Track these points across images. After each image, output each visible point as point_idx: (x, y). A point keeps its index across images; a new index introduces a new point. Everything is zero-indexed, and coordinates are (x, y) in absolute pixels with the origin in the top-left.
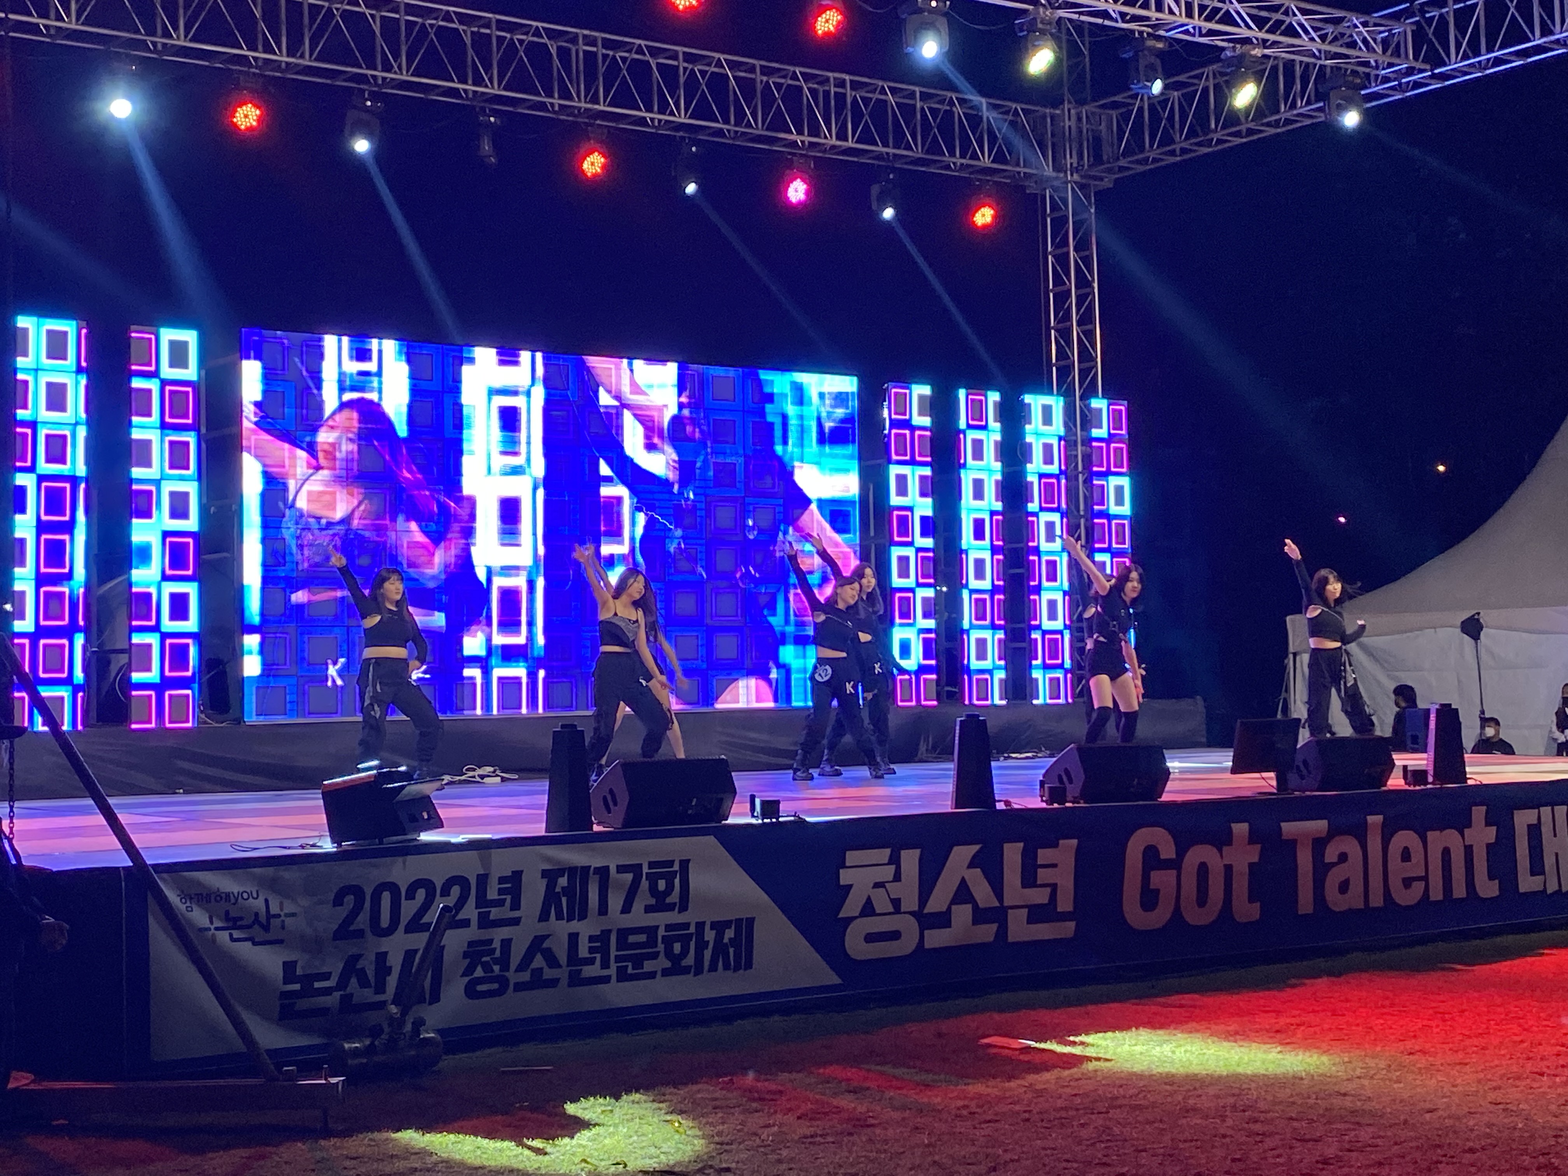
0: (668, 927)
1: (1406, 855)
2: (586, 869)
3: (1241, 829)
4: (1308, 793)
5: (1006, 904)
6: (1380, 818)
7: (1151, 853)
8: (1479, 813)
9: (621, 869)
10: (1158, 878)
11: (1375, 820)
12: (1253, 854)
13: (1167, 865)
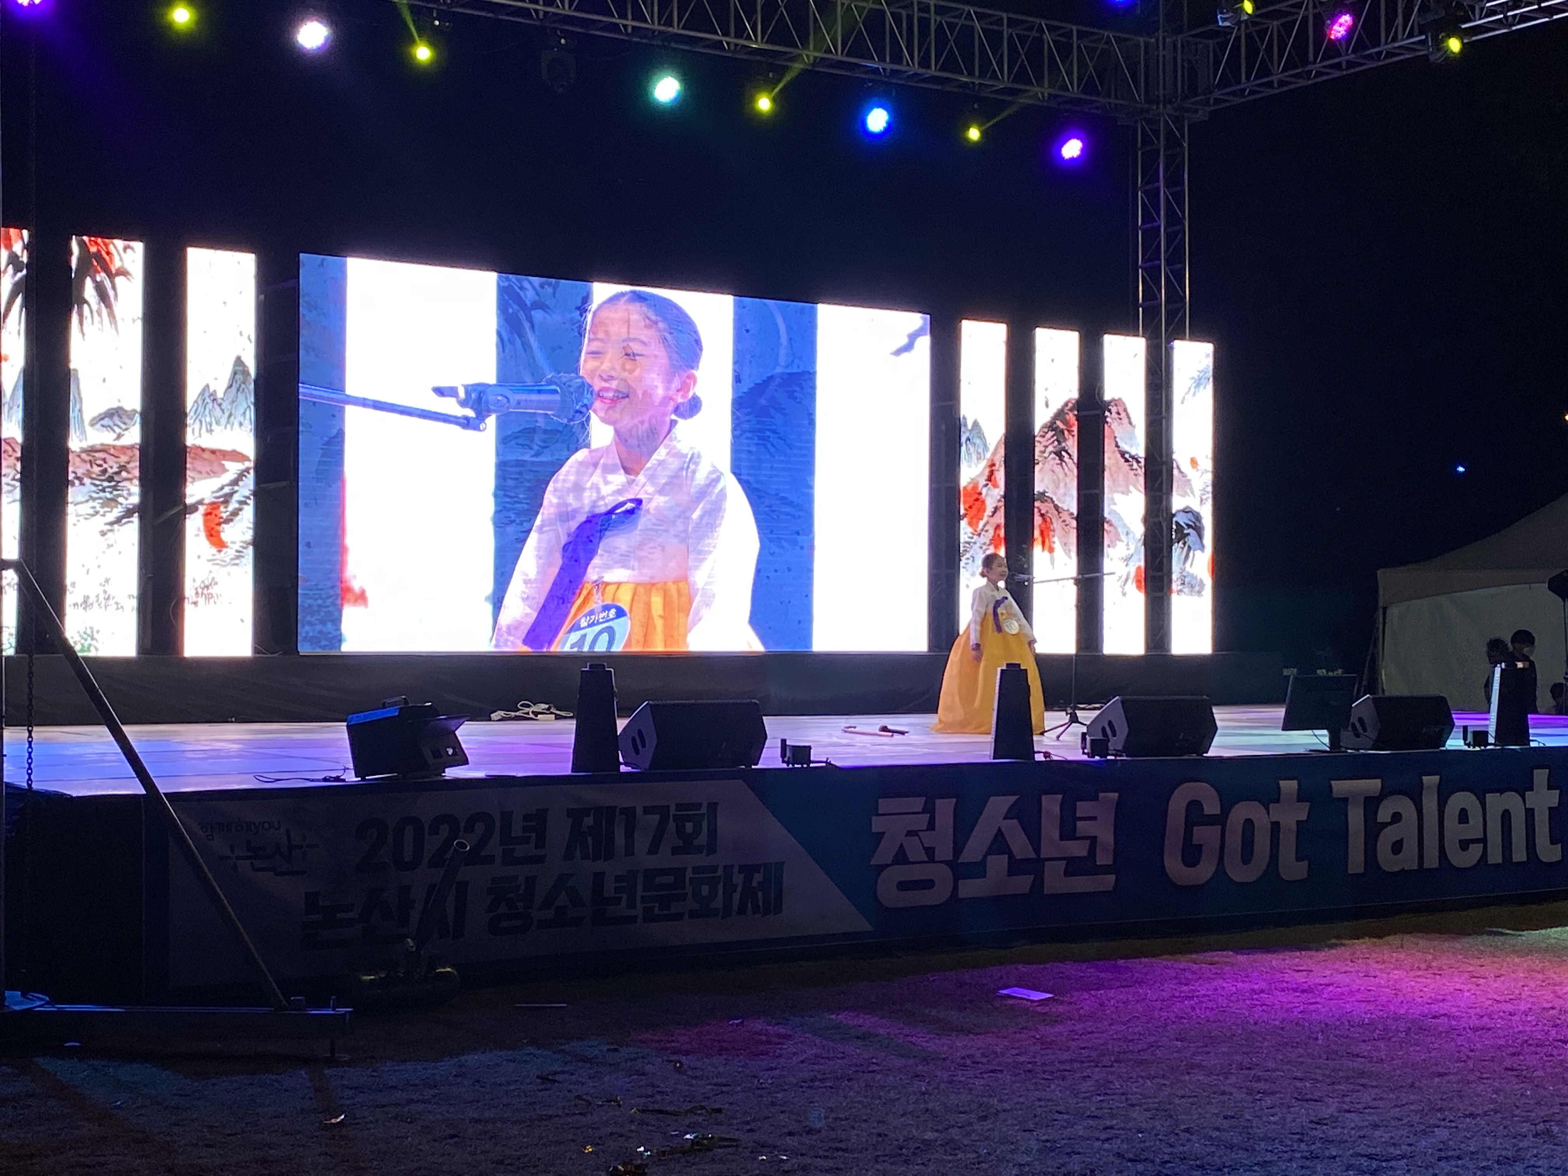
0: (696, 870)
1: (1463, 816)
2: (611, 810)
3: (1289, 786)
4: (1362, 751)
5: (1042, 856)
6: (1436, 779)
7: (1194, 806)
8: (1541, 776)
9: (647, 810)
10: (1201, 833)
11: (1431, 781)
12: (1302, 812)
13: (1212, 820)
